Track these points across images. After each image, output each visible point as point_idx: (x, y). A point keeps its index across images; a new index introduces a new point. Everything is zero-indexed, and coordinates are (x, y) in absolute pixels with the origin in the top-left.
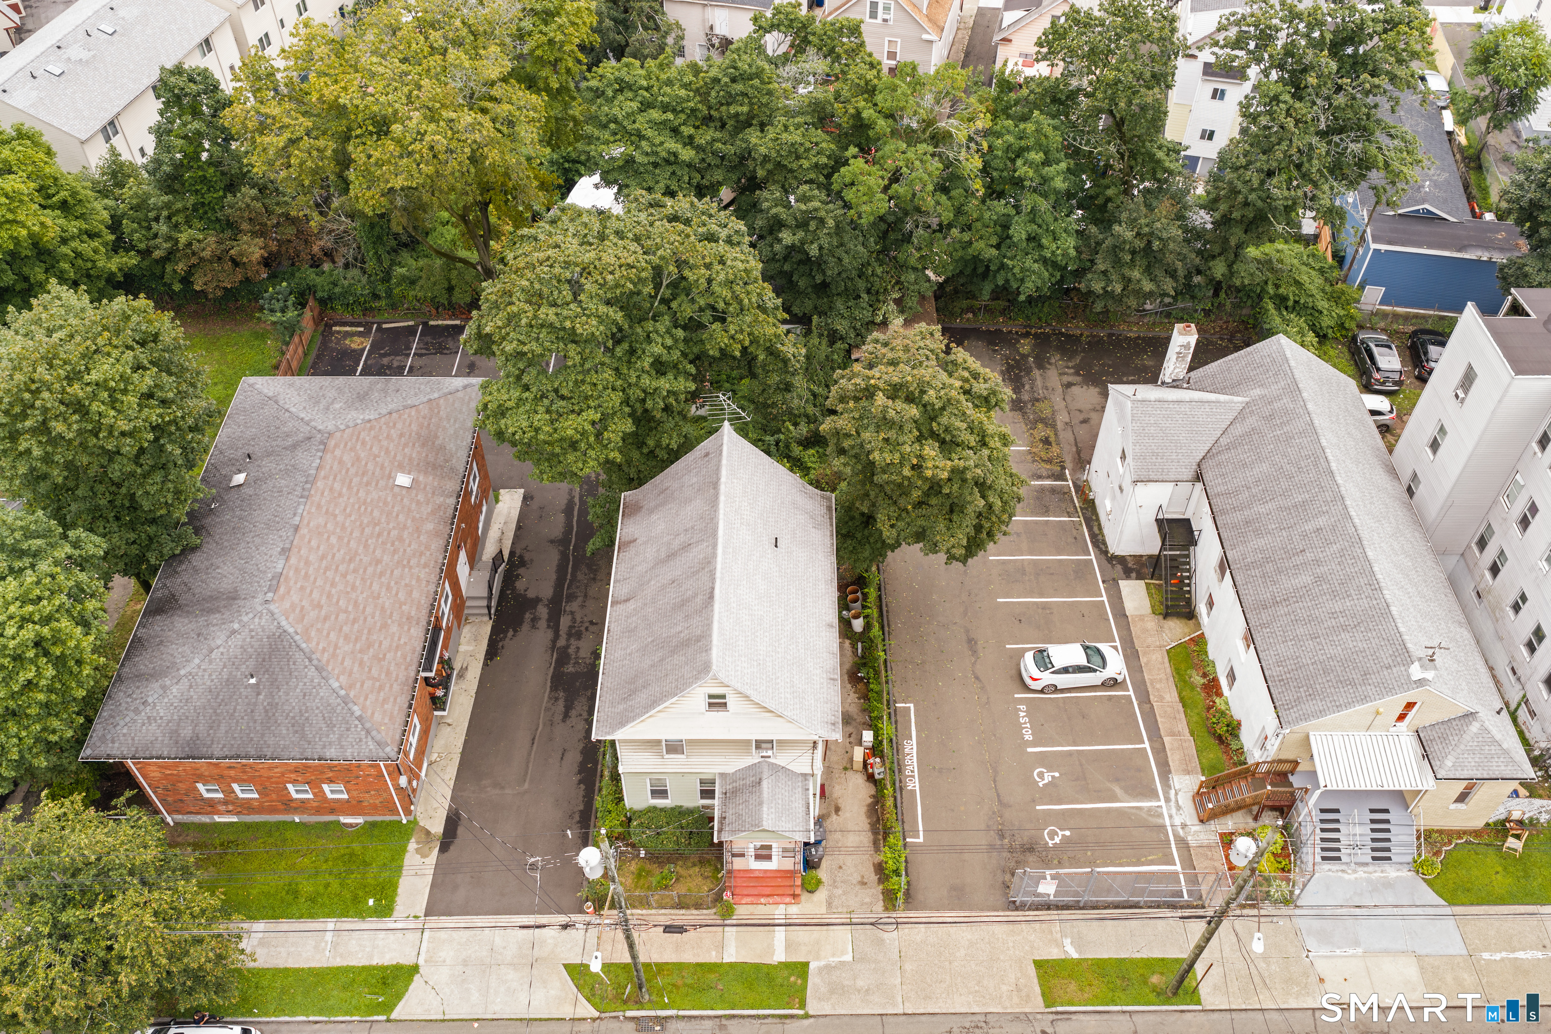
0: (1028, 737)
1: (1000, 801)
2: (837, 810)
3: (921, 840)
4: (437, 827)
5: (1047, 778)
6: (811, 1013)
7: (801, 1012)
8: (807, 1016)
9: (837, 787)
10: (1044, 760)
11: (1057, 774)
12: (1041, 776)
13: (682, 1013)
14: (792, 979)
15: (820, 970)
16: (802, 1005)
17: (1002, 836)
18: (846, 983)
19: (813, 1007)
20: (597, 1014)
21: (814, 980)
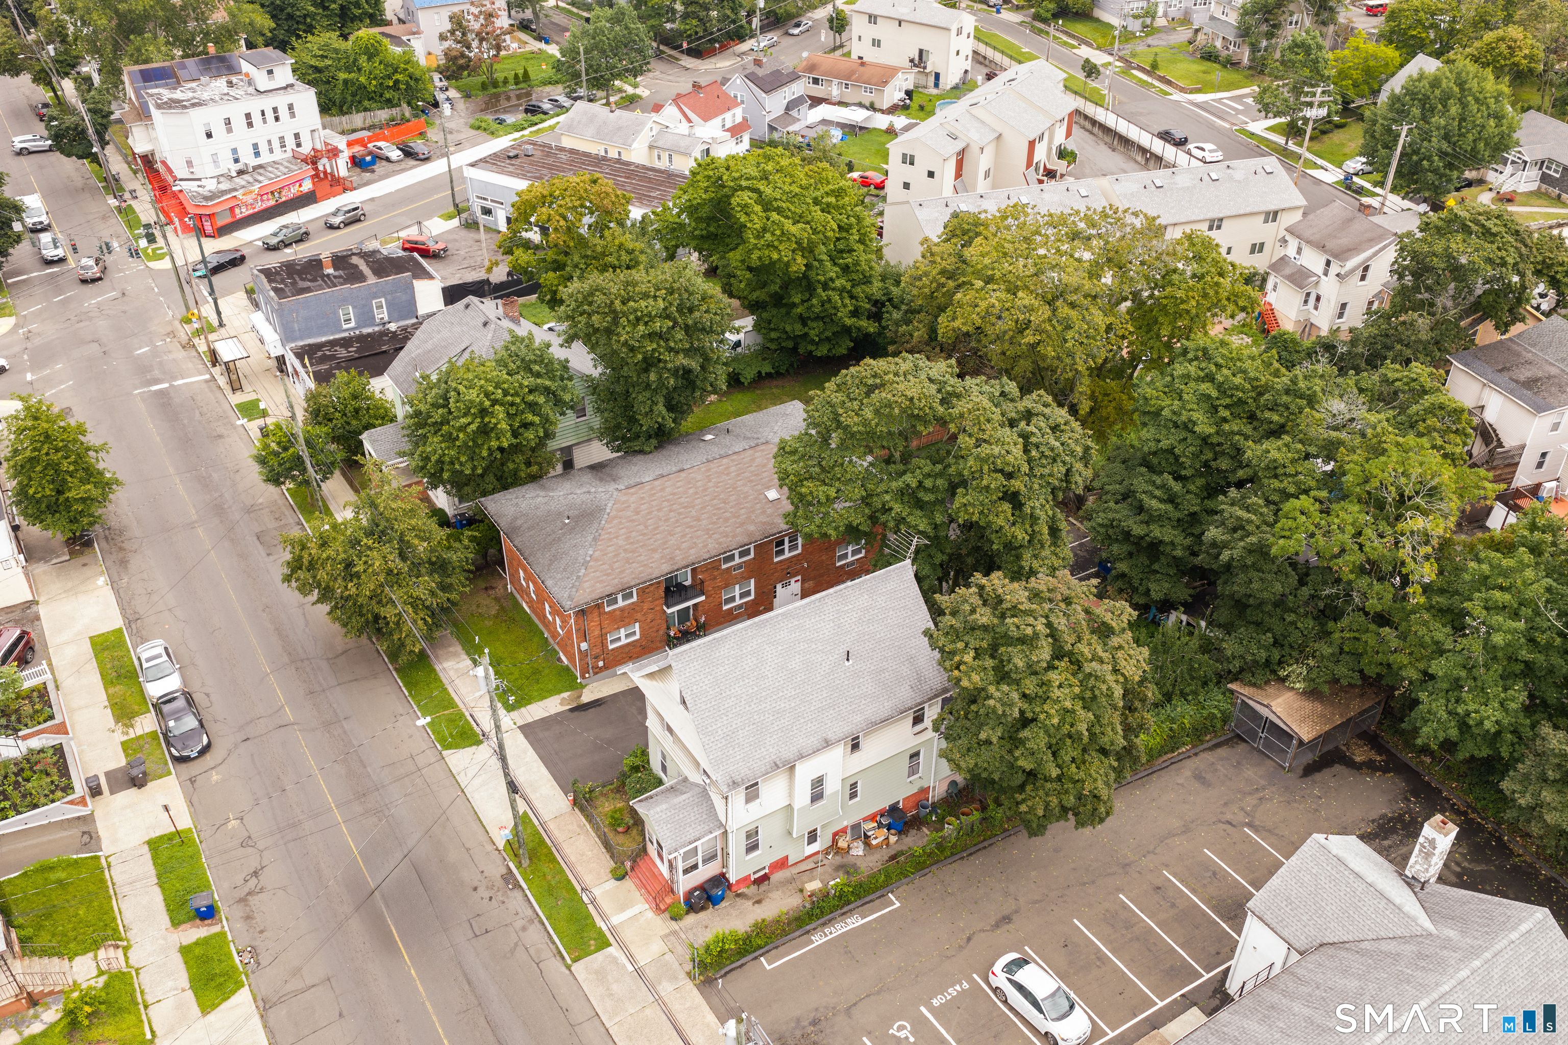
0: (936, 1002)
1: (850, 1007)
2: (759, 902)
3: (768, 968)
4: (587, 697)
5: (902, 1034)
6: (573, 969)
7: (569, 961)
8: (569, 968)
9: (779, 893)
10: (920, 1024)
11: (912, 1039)
12: (902, 1028)
13: (528, 892)
14: (592, 942)
15: (610, 955)
16: (575, 960)
17: (814, 1023)
18: (610, 978)
19: (577, 968)
20: (501, 848)
21: (599, 956)
